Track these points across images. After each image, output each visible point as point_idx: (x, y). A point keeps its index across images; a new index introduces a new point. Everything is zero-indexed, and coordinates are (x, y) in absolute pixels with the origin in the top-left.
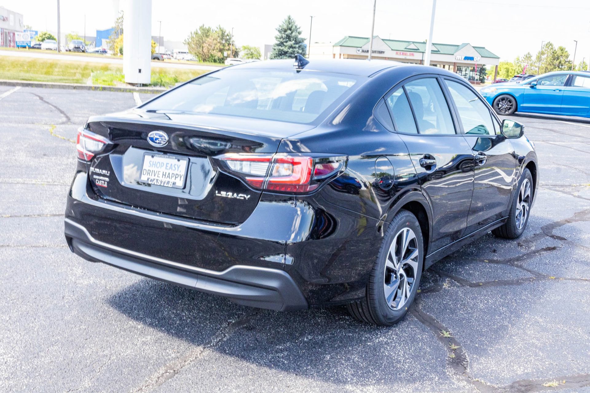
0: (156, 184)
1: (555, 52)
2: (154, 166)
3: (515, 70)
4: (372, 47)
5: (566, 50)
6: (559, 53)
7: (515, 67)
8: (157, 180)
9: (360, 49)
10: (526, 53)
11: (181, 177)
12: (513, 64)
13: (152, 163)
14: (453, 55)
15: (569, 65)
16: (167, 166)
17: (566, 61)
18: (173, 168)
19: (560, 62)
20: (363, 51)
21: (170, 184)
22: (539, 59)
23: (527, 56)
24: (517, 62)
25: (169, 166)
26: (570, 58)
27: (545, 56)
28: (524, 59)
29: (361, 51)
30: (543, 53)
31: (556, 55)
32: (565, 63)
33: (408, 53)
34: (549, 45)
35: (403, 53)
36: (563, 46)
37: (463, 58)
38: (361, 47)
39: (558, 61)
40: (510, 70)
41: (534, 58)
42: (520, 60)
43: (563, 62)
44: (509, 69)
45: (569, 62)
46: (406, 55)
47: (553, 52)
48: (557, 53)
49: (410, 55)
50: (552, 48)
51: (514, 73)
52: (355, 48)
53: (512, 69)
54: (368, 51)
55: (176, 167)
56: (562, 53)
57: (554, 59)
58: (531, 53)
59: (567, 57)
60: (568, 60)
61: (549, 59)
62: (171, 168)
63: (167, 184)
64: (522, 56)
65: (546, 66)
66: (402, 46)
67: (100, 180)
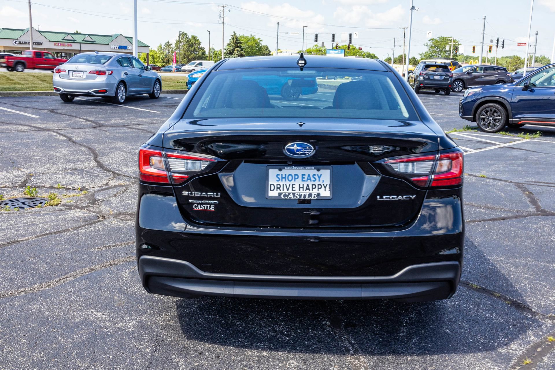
0: (293, 198)
1: (190, 40)
2: (284, 179)
3: (159, 57)
4: (32, 39)
5: (197, 39)
6: (193, 40)
7: (159, 54)
8: (294, 194)
9: (16, 41)
10: (166, 42)
11: (325, 187)
12: (157, 51)
13: (280, 177)
14: (108, 44)
15: (202, 51)
16: (303, 178)
17: (199, 48)
18: (312, 179)
19: (195, 49)
20: (20, 43)
21: (313, 196)
22: (178, 47)
23: (167, 44)
24: (160, 49)
25: (306, 177)
26: (202, 45)
27: (182, 44)
28: (165, 47)
29: (17, 42)
30: (180, 42)
31: (190, 43)
32: (198, 50)
33: (66, 44)
34: (184, 34)
35: (61, 44)
36: (196, 35)
37: (118, 47)
38: (17, 39)
39: (193, 48)
40: (156, 57)
41: (173, 46)
42: (163, 48)
43: (197, 49)
44: (154, 55)
45: (201, 48)
46: (64, 45)
47: (188, 41)
48: (191, 41)
49: (68, 46)
50: (187, 38)
51: (159, 59)
52: (12, 40)
53: (157, 56)
54: (29, 43)
55: (316, 177)
56: (195, 41)
57: (190, 47)
58: (171, 42)
59: (199, 44)
60: (200, 47)
61: (185, 47)
62: (309, 179)
63: (309, 197)
64: (163, 44)
65: (184, 52)
66: (60, 38)
67: (201, 204)
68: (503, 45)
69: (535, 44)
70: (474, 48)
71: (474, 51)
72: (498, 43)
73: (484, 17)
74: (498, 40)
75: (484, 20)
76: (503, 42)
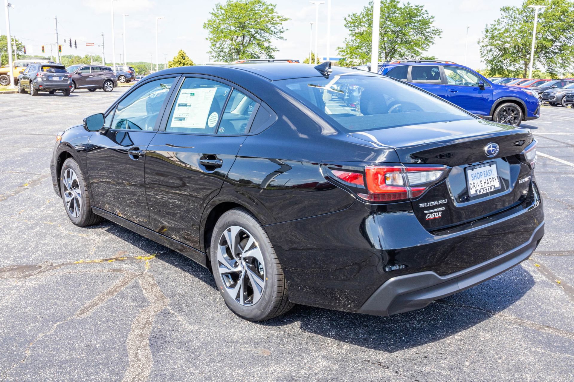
8: (483, 189)
16: (484, 174)
18: (489, 174)
21: (492, 188)
62: (487, 174)
67: (432, 213)
68: (76, 45)
69: (103, 45)
70: (43, 47)
71: (43, 51)
72: (71, 43)
73: (55, 17)
74: (70, 41)
75: (55, 20)
76: (76, 42)
